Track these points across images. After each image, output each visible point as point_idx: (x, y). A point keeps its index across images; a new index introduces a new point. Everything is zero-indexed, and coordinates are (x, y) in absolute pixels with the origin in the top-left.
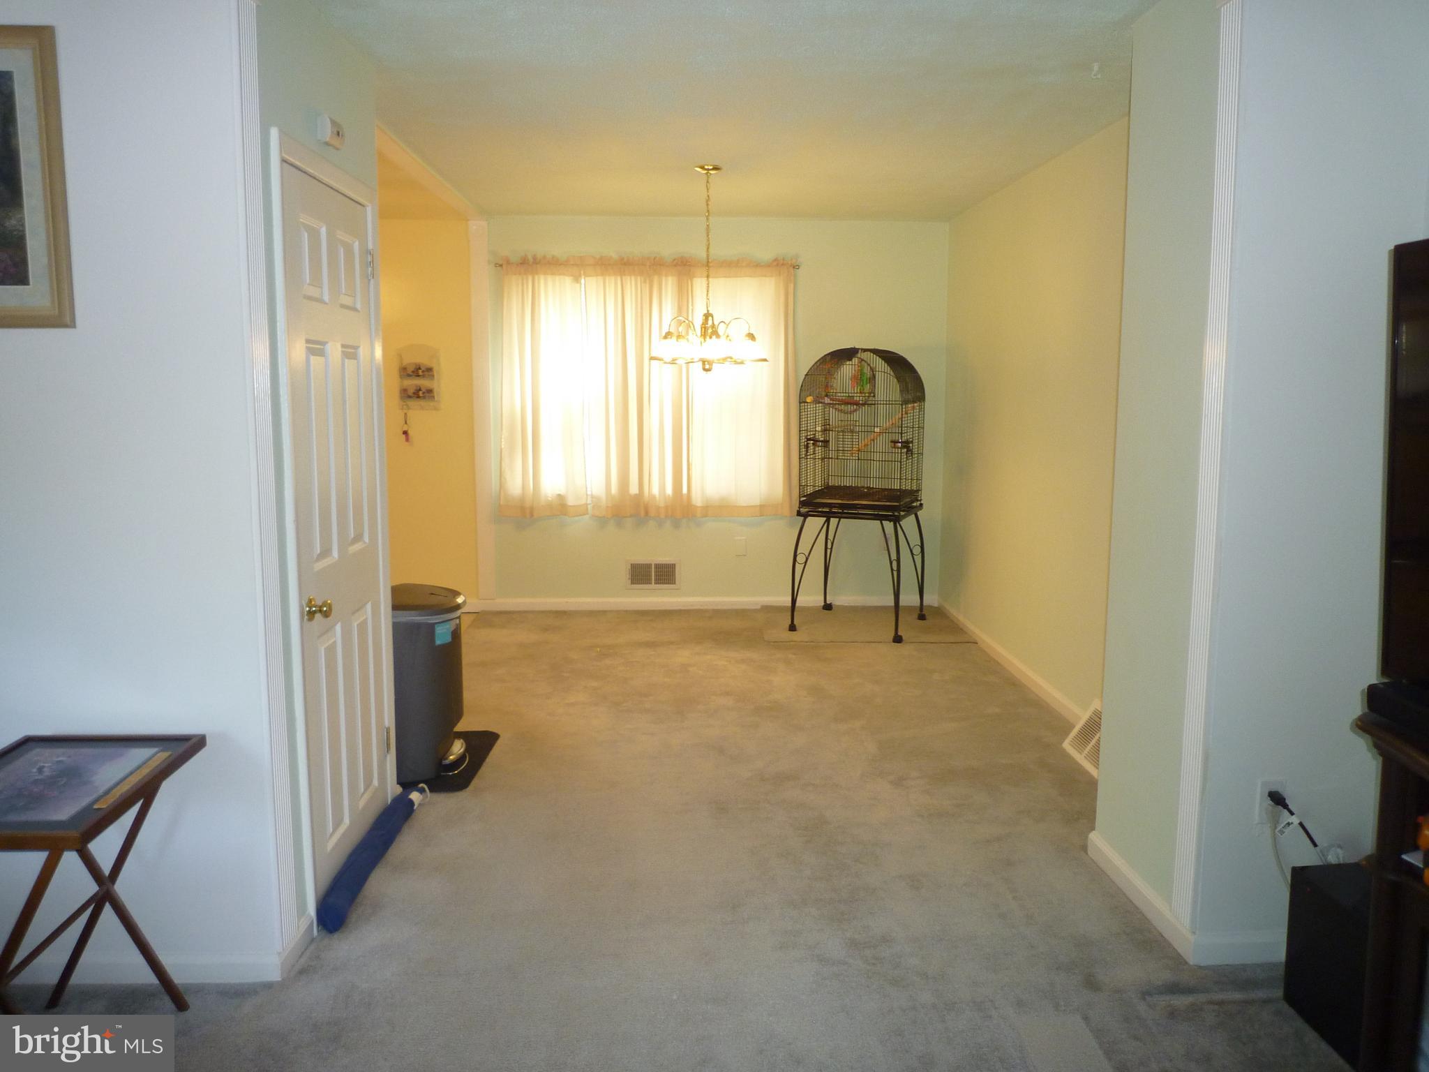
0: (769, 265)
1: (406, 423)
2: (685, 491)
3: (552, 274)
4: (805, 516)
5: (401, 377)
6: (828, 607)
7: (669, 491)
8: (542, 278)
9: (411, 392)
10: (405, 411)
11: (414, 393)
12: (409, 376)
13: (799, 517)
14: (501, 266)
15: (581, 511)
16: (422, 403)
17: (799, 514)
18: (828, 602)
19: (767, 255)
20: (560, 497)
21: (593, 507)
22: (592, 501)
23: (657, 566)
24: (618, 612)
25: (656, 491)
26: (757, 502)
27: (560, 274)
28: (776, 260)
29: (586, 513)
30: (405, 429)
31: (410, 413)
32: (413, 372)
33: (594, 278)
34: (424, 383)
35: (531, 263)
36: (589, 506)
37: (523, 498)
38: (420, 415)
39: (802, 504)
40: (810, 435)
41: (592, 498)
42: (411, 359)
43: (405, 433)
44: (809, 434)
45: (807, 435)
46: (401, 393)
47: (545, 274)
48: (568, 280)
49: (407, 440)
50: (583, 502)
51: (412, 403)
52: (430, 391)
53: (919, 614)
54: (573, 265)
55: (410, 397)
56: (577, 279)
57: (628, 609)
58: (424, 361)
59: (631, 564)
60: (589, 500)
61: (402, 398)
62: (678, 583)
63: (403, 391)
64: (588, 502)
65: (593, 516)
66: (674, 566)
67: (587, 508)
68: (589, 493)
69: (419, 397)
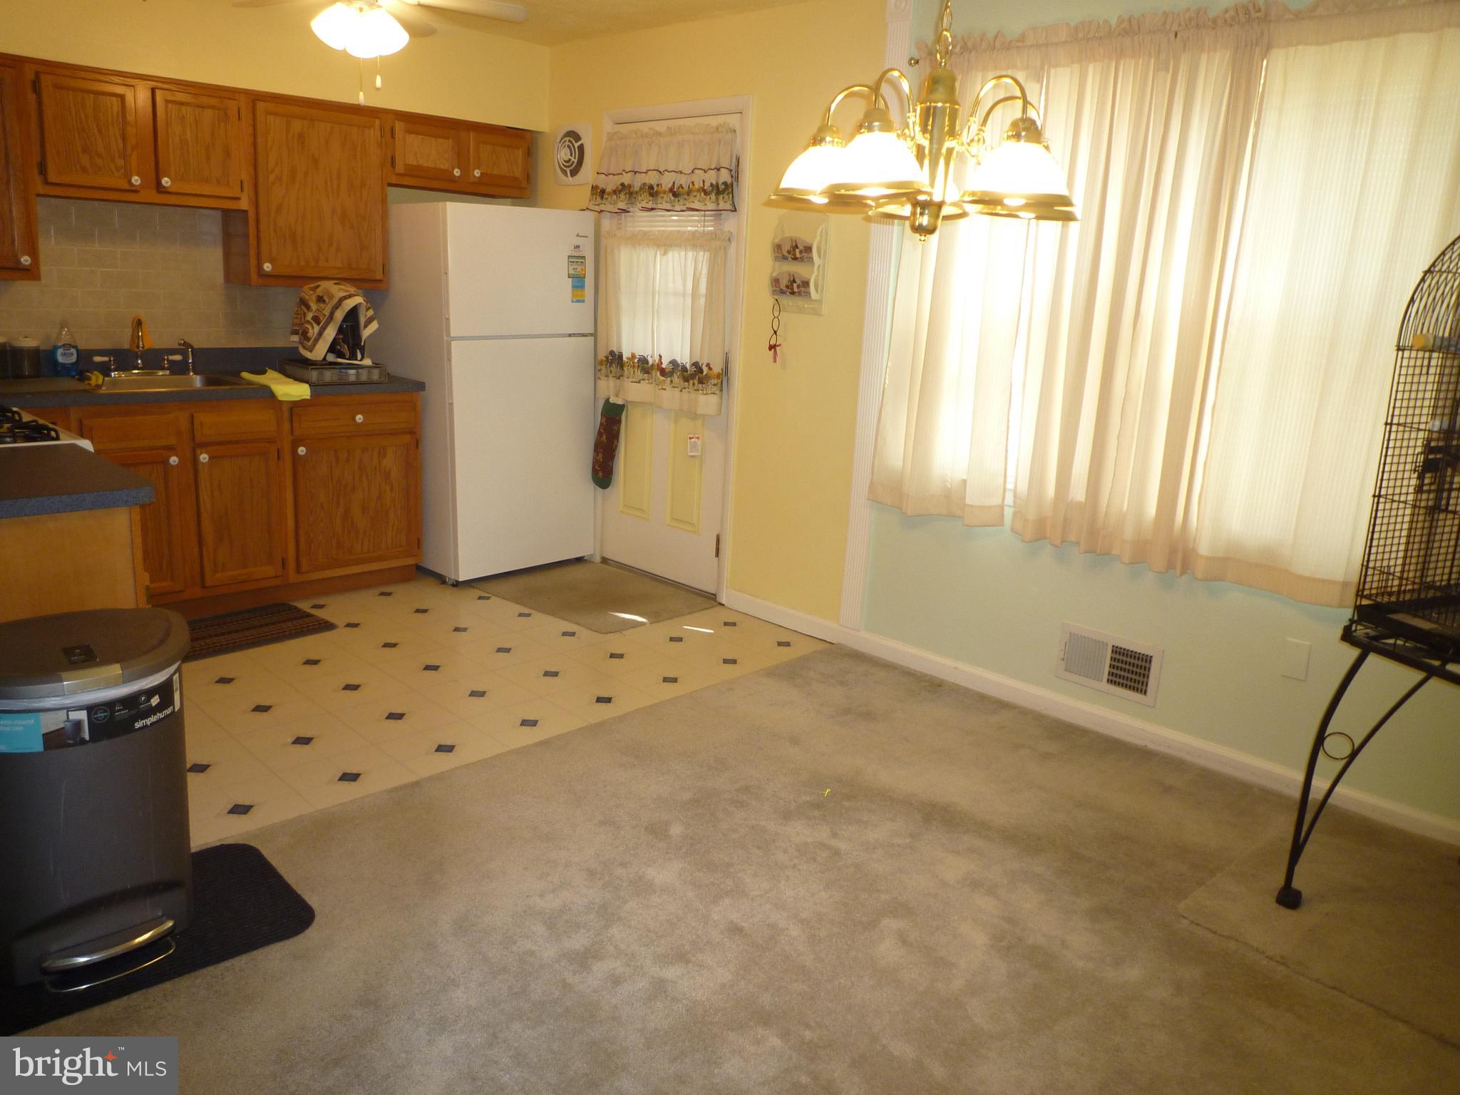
1: (775, 332)
2: (1179, 517)
3: (996, 68)
4: (1367, 648)
5: (776, 259)
7: (1151, 509)
9: (783, 284)
10: (776, 314)
11: (787, 286)
12: (785, 258)
13: (1347, 645)
14: (917, 62)
15: (995, 517)
16: (799, 302)
17: (1347, 636)
20: (961, 484)
21: (1015, 514)
22: (1015, 502)
23: (1117, 651)
24: (1025, 712)
29: (1000, 522)
30: (773, 342)
31: (783, 317)
32: (789, 252)
33: (1069, 69)
34: (799, 270)
37: (901, 476)
38: (795, 321)
41: (1015, 496)
42: (789, 232)
43: (772, 347)
46: (772, 285)
49: (774, 359)
50: (996, 501)
51: (787, 301)
52: (806, 284)
54: (1032, 45)
55: (782, 292)
58: (804, 235)
59: (1070, 634)
60: (1009, 500)
61: (774, 292)
62: (1148, 693)
63: (776, 281)
64: (1006, 502)
65: (1012, 530)
66: (1148, 659)
67: (1003, 515)
68: (1010, 486)
69: (793, 293)
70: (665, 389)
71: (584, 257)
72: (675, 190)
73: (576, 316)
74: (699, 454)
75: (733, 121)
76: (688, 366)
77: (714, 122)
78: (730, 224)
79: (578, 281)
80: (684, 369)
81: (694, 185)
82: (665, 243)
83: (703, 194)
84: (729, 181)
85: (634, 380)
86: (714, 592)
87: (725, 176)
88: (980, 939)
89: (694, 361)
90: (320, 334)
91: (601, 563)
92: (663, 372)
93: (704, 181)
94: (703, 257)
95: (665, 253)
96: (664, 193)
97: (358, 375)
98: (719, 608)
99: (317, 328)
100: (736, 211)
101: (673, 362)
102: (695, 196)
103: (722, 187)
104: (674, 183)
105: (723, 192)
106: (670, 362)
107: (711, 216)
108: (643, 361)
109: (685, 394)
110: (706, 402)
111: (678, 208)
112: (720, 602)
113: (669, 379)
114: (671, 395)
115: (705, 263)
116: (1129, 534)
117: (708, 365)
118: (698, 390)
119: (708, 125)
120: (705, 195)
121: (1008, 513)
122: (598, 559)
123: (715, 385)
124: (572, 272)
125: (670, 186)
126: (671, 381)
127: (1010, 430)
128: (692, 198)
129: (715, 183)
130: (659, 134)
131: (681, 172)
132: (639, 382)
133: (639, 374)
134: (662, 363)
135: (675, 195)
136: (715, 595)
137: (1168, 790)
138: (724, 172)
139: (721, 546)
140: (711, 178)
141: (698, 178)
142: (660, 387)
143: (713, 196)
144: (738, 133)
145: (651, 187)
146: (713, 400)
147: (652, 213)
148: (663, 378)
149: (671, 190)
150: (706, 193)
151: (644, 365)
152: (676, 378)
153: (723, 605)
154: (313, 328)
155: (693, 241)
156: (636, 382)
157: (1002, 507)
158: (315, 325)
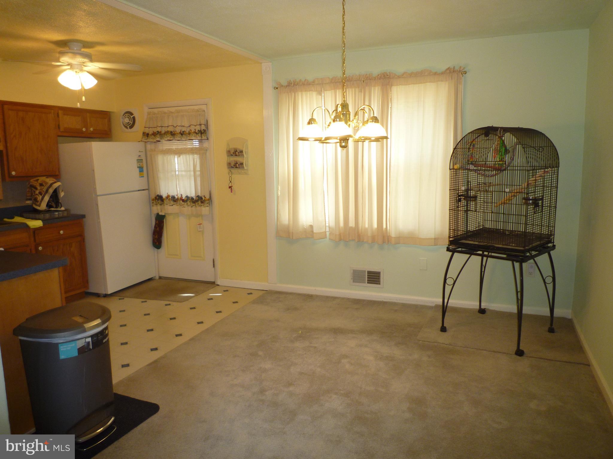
0: (443, 73)
1: (231, 182)
2: (384, 226)
3: (306, 91)
4: (453, 251)
5: (228, 156)
6: (482, 311)
7: (375, 225)
8: (300, 93)
9: (232, 165)
10: (230, 175)
11: (234, 165)
12: (232, 155)
13: (448, 252)
14: (277, 88)
15: (323, 236)
16: (239, 170)
17: (448, 250)
18: (482, 307)
19: (443, 67)
20: (311, 226)
21: (330, 234)
22: (329, 230)
23: (369, 272)
24: (343, 299)
25: (367, 226)
26: (433, 236)
27: (310, 91)
28: (449, 68)
29: (325, 237)
30: (230, 185)
31: (233, 176)
32: (233, 153)
33: (330, 92)
34: (239, 159)
35: (292, 85)
36: (327, 233)
37: (288, 227)
38: (238, 177)
39: (451, 243)
40: (461, 193)
41: (329, 228)
42: (233, 146)
43: (230, 187)
44: (460, 191)
45: (459, 193)
46: (228, 165)
47: (302, 91)
48: (314, 94)
49: (231, 192)
50: (324, 230)
51: (234, 170)
52: (242, 164)
53: (549, 327)
54: (317, 84)
55: (232, 167)
56: (320, 93)
57: (350, 297)
58: (239, 147)
59: (353, 270)
60: (327, 230)
61: (229, 168)
62: (381, 284)
63: (229, 164)
64: (327, 231)
65: (330, 239)
66: (379, 273)
67: (326, 234)
68: (327, 225)
69: (237, 167)
70: (185, 207)
71: (142, 160)
72: (182, 133)
73: (140, 183)
74: (202, 230)
75: (204, 107)
76: (194, 198)
77: (196, 108)
78: (206, 144)
79: (141, 169)
80: (192, 198)
81: (191, 131)
82: (179, 152)
83: (195, 134)
84: (205, 129)
85: (170, 205)
86: (214, 281)
87: (203, 127)
88: (371, 358)
89: (197, 195)
90: (42, 199)
91: (159, 279)
92: (183, 201)
93: (195, 129)
94: (197, 157)
95: (179, 157)
96: (178, 134)
97: (58, 214)
98: (218, 287)
99: (40, 197)
100: (208, 139)
101: (187, 197)
102: (192, 135)
103: (203, 131)
104: (181, 130)
105: (203, 133)
106: (186, 197)
107: (198, 141)
108: (173, 197)
109: (194, 208)
110: (205, 210)
111: (184, 139)
112: (217, 284)
113: (186, 203)
114: (187, 209)
115: (198, 159)
116: (370, 234)
117: (204, 196)
118: (202, 206)
119: (193, 109)
120: (196, 134)
121: (328, 234)
122: (157, 278)
123: (207, 203)
124: (139, 166)
125: (179, 131)
126: (187, 204)
127: (325, 206)
128: (191, 136)
129: (200, 130)
130: (172, 112)
131: (184, 126)
132: (172, 205)
133: (172, 203)
134: (182, 198)
135: (182, 134)
136: (214, 282)
137: (396, 311)
138: (203, 126)
139: (215, 263)
140: (198, 128)
141: (193, 129)
142: (183, 206)
143: (200, 135)
144: (206, 111)
145: (171, 132)
146: (207, 208)
147: (171, 142)
148: (184, 203)
149: (180, 133)
150: (196, 133)
151: (174, 200)
152: (189, 203)
153: (219, 285)
154: (39, 197)
155: (192, 151)
156: (171, 206)
157: (326, 232)
158: (40, 196)
